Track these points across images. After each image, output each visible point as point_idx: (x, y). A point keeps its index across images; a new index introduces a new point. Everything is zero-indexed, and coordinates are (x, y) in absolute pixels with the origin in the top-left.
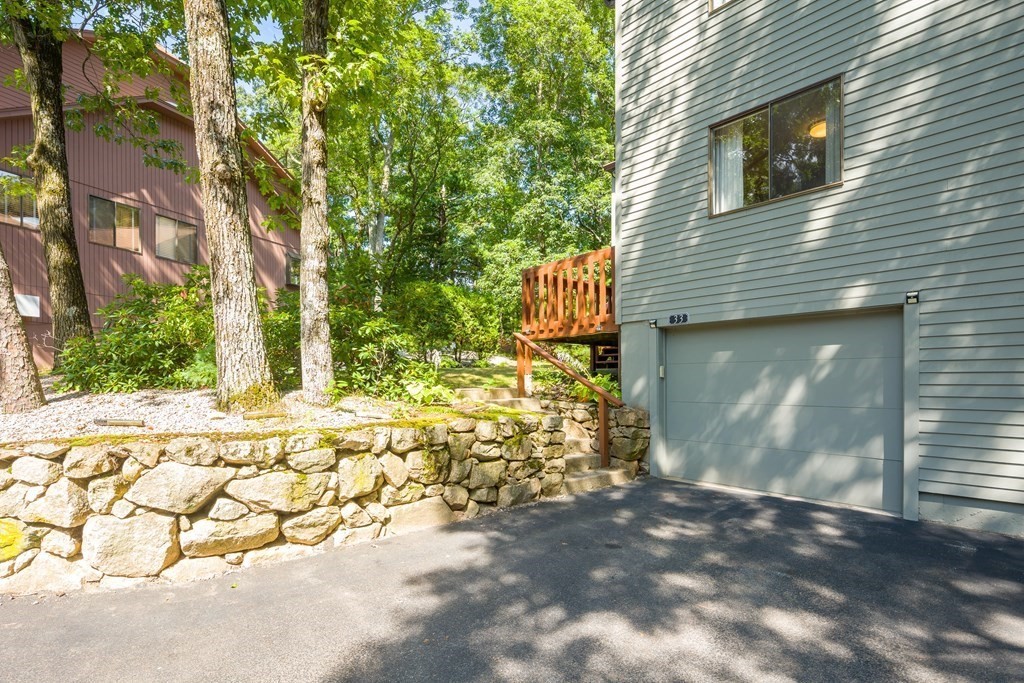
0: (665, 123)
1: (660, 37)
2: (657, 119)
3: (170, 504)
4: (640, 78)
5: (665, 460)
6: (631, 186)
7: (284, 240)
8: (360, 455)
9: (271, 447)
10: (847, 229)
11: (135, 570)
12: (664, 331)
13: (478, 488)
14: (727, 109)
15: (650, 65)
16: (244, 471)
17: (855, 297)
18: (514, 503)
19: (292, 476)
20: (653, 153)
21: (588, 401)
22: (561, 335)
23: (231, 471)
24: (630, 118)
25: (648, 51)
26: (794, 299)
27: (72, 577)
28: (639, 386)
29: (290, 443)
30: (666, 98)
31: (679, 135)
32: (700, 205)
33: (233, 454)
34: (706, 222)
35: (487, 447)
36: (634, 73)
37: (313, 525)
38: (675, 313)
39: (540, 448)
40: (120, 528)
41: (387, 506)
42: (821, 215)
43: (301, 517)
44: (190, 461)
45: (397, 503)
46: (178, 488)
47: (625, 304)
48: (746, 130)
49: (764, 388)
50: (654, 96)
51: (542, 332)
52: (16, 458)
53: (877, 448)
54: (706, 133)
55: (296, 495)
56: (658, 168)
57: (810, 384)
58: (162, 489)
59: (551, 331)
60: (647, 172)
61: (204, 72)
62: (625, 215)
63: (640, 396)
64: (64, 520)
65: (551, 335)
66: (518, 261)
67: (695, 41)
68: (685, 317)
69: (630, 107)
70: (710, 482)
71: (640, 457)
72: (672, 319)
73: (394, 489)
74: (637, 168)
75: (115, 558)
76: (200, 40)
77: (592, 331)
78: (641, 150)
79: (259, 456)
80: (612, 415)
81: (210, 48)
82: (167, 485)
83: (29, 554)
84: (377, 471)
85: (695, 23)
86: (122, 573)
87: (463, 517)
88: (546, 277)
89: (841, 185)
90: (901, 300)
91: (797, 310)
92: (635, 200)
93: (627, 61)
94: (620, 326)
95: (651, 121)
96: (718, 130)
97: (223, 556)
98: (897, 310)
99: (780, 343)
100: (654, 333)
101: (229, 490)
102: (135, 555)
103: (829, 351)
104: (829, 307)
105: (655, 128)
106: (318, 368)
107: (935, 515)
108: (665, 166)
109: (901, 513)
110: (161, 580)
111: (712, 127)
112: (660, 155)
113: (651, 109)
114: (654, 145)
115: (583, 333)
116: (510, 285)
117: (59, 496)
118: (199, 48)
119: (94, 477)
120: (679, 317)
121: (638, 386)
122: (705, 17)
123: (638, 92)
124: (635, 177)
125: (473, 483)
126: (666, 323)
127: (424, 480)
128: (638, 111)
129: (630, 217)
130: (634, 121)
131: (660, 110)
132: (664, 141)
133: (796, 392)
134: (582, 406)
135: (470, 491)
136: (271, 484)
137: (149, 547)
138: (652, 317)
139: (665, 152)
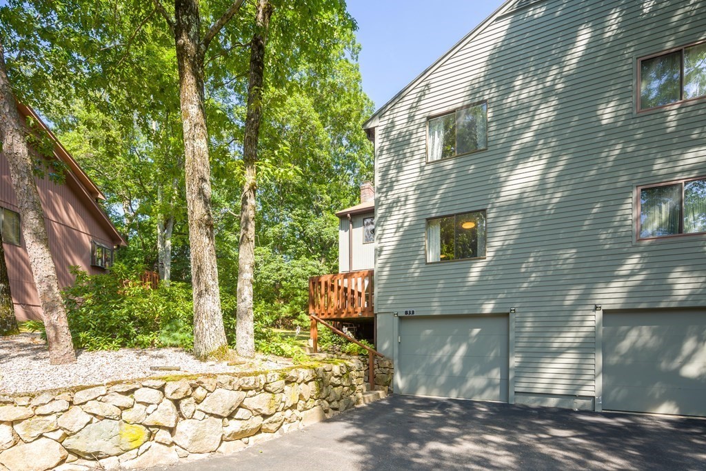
0: (402, 212)
1: (399, 169)
2: (398, 208)
3: (223, 411)
4: (388, 185)
5: (400, 382)
6: (382, 241)
7: (91, 232)
8: (292, 384)
9: (262, 379)
10: (485, 278)
11: (205, 449)
12: (401, 318)
13: (333, 401)
14: (434, 213)
15: (394, 179)
16: (250, 393)
17: (488, 308)
18: (346, 408)
19: (270, 395)
20: (395, 226)
21: (359, 355)
22: (335, 317)
23: (244, 393)
24: (382, 205)
25: (392, 173)
26: (465, 307)
27: (172, 455)
28: (386, 346)
29: (269, 378)
30: (403, 199)
31: (409, 219)
32: (419, 257)
33: (247, 384)
34: (424, 265)
35: (336, 379)
36: (385, 181)
37: (276, 422)
38: (408, 310)
39: (355, 380)
40: (200, 425)
41: (300, 411)
42: (476, 270)
43: (272, 417)
44: (231, 388)
45: (305, 409)
46: (227, 402)
47: (379, 303)
48: (442, 225)
49: (447, 348)
50: (396, 196)
51: (323, 314)
52: (137, 389)
53: (496, 374)
54: (424, 221)
55: (271, 405)
56: (397, 234)
57: (469, 346)
58: (220, 403)
59: (329, 314)
60: (392, 235)
61: (199, 160)
62: (379, 255)
63: (387, 350)
64: (171, 422)
65: (328, 317)
66: (269, 262)
67: (417, 175)
68: (413, 312)
69: (382, 199)
70: (421, 394)
71: (388, 383)
72: (406, 313)
73: (304, 402)
74: (386, 232)
75: (196, 443)
76: (197, 140)
77: (355, 316)
78: (388, 223)
79: (258, 385)
80: (375, 362)
81: (202, 147)
82: (222, 401)
83: (148, 444)
84: (299, 392)
85: (418, 166)
86: (198, 451)
87: (328, 416)
88: (326, 283)
89: (485, 258)
90: (508, 311)
91: (466, 312)
92: (385, 248)
93: (381, 174)
94: (376, 314)
95: (394, 209)
96: (430, 221)
97: (240, 439)
98: (507, 315)
99: (456, 327)
100: (396, 319)
101: (245, 403)
102: (206, 440)
103: (476, 331)
104: (478, 312)
105: (396, 213)
106: (249, 336)
107: (520, 401)
108: (401, 233)
109: (508, 401)
110: (217, 453)
111: (427, 219)
112: (398, 228)
113: (394, 202)
114: (396, 222)
115: (348, 316)
116: (265, 279)
117: (168, 409)
118: (195, 144)
119: (183, 398)
120: (410, 312)
121: (384, 345)
122: (424, 164)
123: (387, 192)
124: (385, 236)
125: (331, 398)
126: (403, 314)
127: (315, 397)
128: (387, 202)
129: (382, 257)
130: (384, 207)
131: (399, 204)
132: (401, 221)
133: (462, 350)
134: (355, 357)
135: (330, 403)
136: (262, 399)
137: (213, 436)
138: (395, 311)
139: (402, 227)
